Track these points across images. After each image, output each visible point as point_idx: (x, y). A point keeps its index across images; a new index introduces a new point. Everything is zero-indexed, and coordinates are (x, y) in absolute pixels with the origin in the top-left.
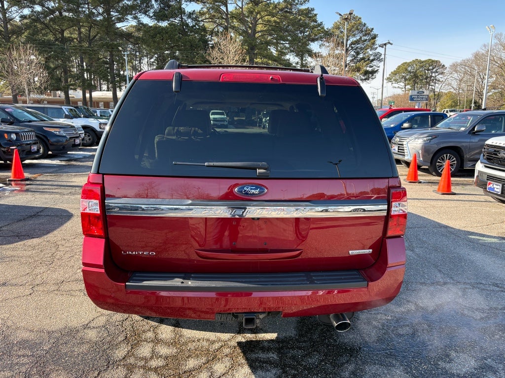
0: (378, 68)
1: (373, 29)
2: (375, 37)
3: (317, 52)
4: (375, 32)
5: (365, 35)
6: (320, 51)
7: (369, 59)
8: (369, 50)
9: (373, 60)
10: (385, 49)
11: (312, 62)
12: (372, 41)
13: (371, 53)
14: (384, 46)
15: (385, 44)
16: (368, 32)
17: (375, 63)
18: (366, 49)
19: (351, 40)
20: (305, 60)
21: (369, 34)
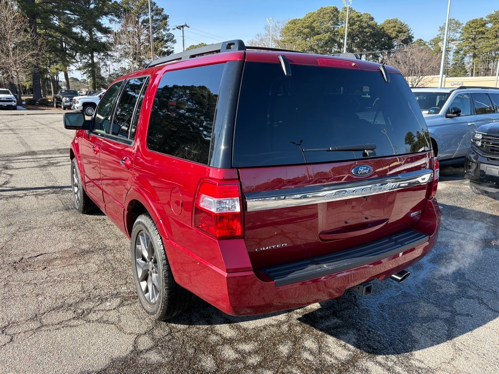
0: (172, 50)
1: (163, 9)
2: (165, 18)
3: (107, 27)
4: (165, 12)
5: (157, 14)
6: (110, 27)
7: (163, 40)
8: (162, 30)
9: (167, 41)
10: (183, 30)
11: (102, 38)
12: (164, 21)
13: (164, 33)
14: (182, 28)
15: (182, 27)
16: (158, 12)
17: (169, 44)
18: (159, 29)
19: (143, 18)
20: (94, 35)
21: (160, 14)
